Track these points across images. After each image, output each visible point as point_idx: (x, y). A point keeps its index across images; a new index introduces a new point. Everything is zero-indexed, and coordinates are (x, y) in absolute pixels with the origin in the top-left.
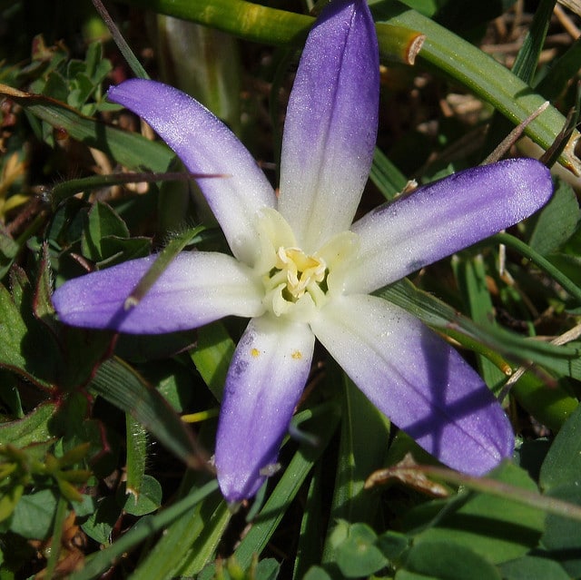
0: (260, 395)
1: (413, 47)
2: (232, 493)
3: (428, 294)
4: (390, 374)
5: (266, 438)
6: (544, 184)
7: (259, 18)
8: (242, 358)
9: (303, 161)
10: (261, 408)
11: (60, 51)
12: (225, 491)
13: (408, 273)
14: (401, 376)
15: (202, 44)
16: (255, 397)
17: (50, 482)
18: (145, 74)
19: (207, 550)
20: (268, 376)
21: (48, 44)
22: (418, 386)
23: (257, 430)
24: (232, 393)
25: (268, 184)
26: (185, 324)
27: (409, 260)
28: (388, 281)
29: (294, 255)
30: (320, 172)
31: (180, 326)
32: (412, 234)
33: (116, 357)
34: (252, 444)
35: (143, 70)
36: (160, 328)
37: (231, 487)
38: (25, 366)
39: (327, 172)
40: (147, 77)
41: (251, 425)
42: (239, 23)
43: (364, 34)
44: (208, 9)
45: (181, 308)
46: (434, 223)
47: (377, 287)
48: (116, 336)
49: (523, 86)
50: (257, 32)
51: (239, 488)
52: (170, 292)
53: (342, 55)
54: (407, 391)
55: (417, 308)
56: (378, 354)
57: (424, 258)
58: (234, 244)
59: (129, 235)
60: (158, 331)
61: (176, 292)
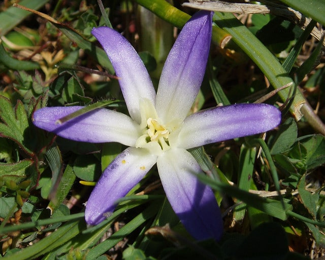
0: (117, 181)
1: (224, 40)
2: (90, 220)
3: (207, 156)
4: (179, 187)
5: (112, 200)
6: (277, 119)
7: (173, 13)
8: (116, 162)
9: (170, 82)
10: (116, 187)
11: (91, 9)
12: (87, 219)
13: (204, 144)
14: (184, 189)
15: (155, 21)
16: (115, 181)
17: (15, 194)
18: (111, 25)
19: (85, 246)
20: (125, 174)
21: (88, 5)
22: (189, 196)
23: (110, 196)
24: (106, 177)
25: (153, 88)
26: (92, 140)
27: (206, 138)
28: (195, 146)
29: (154, 123)
30: (176, 89)
31: (89, 140)
32: (210, 127)
33: (57, 147)
34: (105, 201)
35: (110, 24)
36: (78, 139)
37: (90, 218)
38: (23, 141)
39: (179, 89)
40: (111, 27)
41: (108, 193)
42: (165, 14)
43: (207, 30)
44: (155, 4)
45: (93, 133)
46: (221, 124)
47: (190, 148)
48: (55, 137)
49: (284, 72)
50: (171, 19)
51: (93, 219)
52: (91, 125)
53: (196, 37)
54: (184, 197)
55: (201, 161)
56: (178, 177)
57: (212, 139)
58: (132, 112)
59: (84, 95)
60: (77, 140)
61: (94, 125)
